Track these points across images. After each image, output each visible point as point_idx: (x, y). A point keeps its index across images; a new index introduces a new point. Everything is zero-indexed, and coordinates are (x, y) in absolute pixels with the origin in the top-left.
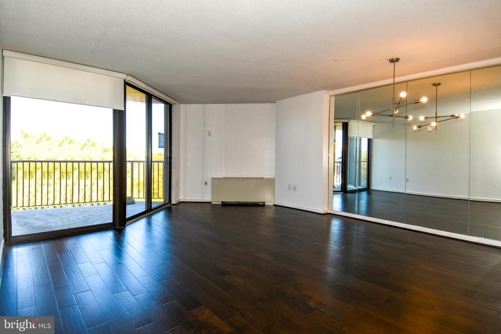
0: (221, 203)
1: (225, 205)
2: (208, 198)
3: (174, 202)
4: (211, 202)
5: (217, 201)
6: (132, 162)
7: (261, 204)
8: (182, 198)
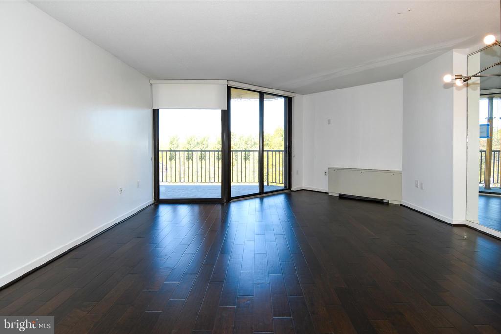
0: (338, 195)
1: (342, 197)
2: (325, 189)
3: (293, 188)
4: (328, 193)
5: (335, 193)
6: (268, 151)
7: (385, 201)
8: (305, 186)
